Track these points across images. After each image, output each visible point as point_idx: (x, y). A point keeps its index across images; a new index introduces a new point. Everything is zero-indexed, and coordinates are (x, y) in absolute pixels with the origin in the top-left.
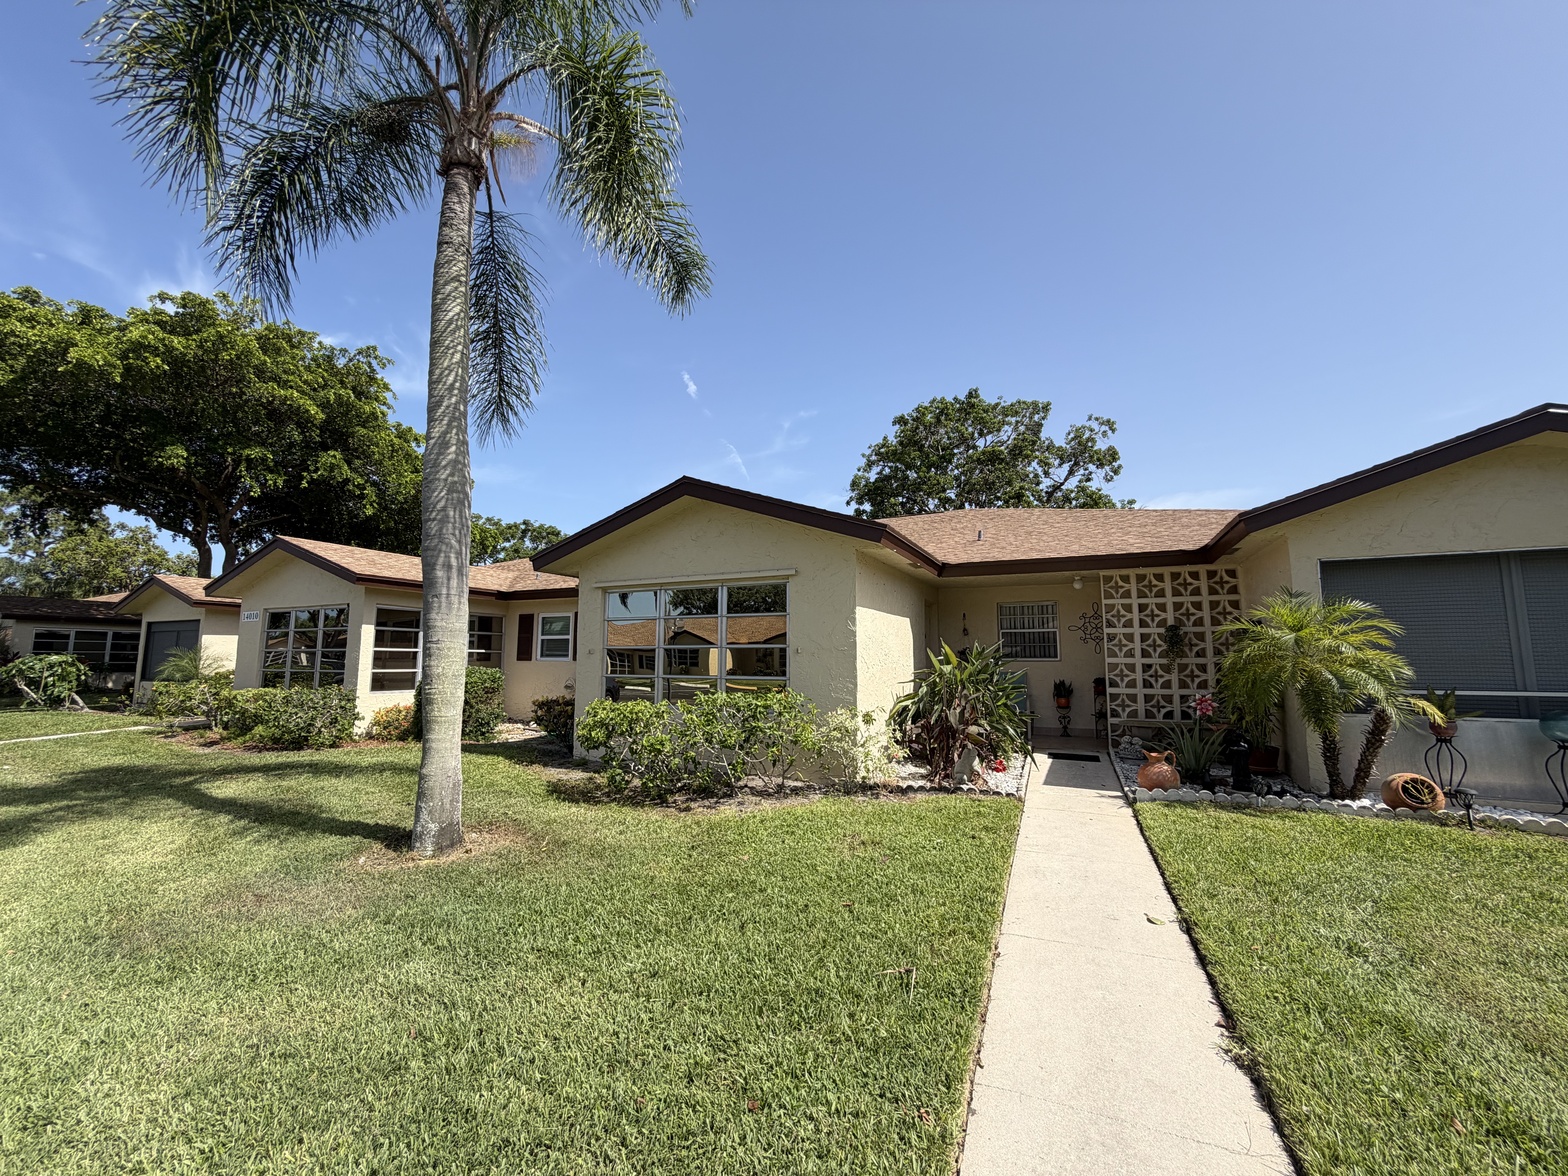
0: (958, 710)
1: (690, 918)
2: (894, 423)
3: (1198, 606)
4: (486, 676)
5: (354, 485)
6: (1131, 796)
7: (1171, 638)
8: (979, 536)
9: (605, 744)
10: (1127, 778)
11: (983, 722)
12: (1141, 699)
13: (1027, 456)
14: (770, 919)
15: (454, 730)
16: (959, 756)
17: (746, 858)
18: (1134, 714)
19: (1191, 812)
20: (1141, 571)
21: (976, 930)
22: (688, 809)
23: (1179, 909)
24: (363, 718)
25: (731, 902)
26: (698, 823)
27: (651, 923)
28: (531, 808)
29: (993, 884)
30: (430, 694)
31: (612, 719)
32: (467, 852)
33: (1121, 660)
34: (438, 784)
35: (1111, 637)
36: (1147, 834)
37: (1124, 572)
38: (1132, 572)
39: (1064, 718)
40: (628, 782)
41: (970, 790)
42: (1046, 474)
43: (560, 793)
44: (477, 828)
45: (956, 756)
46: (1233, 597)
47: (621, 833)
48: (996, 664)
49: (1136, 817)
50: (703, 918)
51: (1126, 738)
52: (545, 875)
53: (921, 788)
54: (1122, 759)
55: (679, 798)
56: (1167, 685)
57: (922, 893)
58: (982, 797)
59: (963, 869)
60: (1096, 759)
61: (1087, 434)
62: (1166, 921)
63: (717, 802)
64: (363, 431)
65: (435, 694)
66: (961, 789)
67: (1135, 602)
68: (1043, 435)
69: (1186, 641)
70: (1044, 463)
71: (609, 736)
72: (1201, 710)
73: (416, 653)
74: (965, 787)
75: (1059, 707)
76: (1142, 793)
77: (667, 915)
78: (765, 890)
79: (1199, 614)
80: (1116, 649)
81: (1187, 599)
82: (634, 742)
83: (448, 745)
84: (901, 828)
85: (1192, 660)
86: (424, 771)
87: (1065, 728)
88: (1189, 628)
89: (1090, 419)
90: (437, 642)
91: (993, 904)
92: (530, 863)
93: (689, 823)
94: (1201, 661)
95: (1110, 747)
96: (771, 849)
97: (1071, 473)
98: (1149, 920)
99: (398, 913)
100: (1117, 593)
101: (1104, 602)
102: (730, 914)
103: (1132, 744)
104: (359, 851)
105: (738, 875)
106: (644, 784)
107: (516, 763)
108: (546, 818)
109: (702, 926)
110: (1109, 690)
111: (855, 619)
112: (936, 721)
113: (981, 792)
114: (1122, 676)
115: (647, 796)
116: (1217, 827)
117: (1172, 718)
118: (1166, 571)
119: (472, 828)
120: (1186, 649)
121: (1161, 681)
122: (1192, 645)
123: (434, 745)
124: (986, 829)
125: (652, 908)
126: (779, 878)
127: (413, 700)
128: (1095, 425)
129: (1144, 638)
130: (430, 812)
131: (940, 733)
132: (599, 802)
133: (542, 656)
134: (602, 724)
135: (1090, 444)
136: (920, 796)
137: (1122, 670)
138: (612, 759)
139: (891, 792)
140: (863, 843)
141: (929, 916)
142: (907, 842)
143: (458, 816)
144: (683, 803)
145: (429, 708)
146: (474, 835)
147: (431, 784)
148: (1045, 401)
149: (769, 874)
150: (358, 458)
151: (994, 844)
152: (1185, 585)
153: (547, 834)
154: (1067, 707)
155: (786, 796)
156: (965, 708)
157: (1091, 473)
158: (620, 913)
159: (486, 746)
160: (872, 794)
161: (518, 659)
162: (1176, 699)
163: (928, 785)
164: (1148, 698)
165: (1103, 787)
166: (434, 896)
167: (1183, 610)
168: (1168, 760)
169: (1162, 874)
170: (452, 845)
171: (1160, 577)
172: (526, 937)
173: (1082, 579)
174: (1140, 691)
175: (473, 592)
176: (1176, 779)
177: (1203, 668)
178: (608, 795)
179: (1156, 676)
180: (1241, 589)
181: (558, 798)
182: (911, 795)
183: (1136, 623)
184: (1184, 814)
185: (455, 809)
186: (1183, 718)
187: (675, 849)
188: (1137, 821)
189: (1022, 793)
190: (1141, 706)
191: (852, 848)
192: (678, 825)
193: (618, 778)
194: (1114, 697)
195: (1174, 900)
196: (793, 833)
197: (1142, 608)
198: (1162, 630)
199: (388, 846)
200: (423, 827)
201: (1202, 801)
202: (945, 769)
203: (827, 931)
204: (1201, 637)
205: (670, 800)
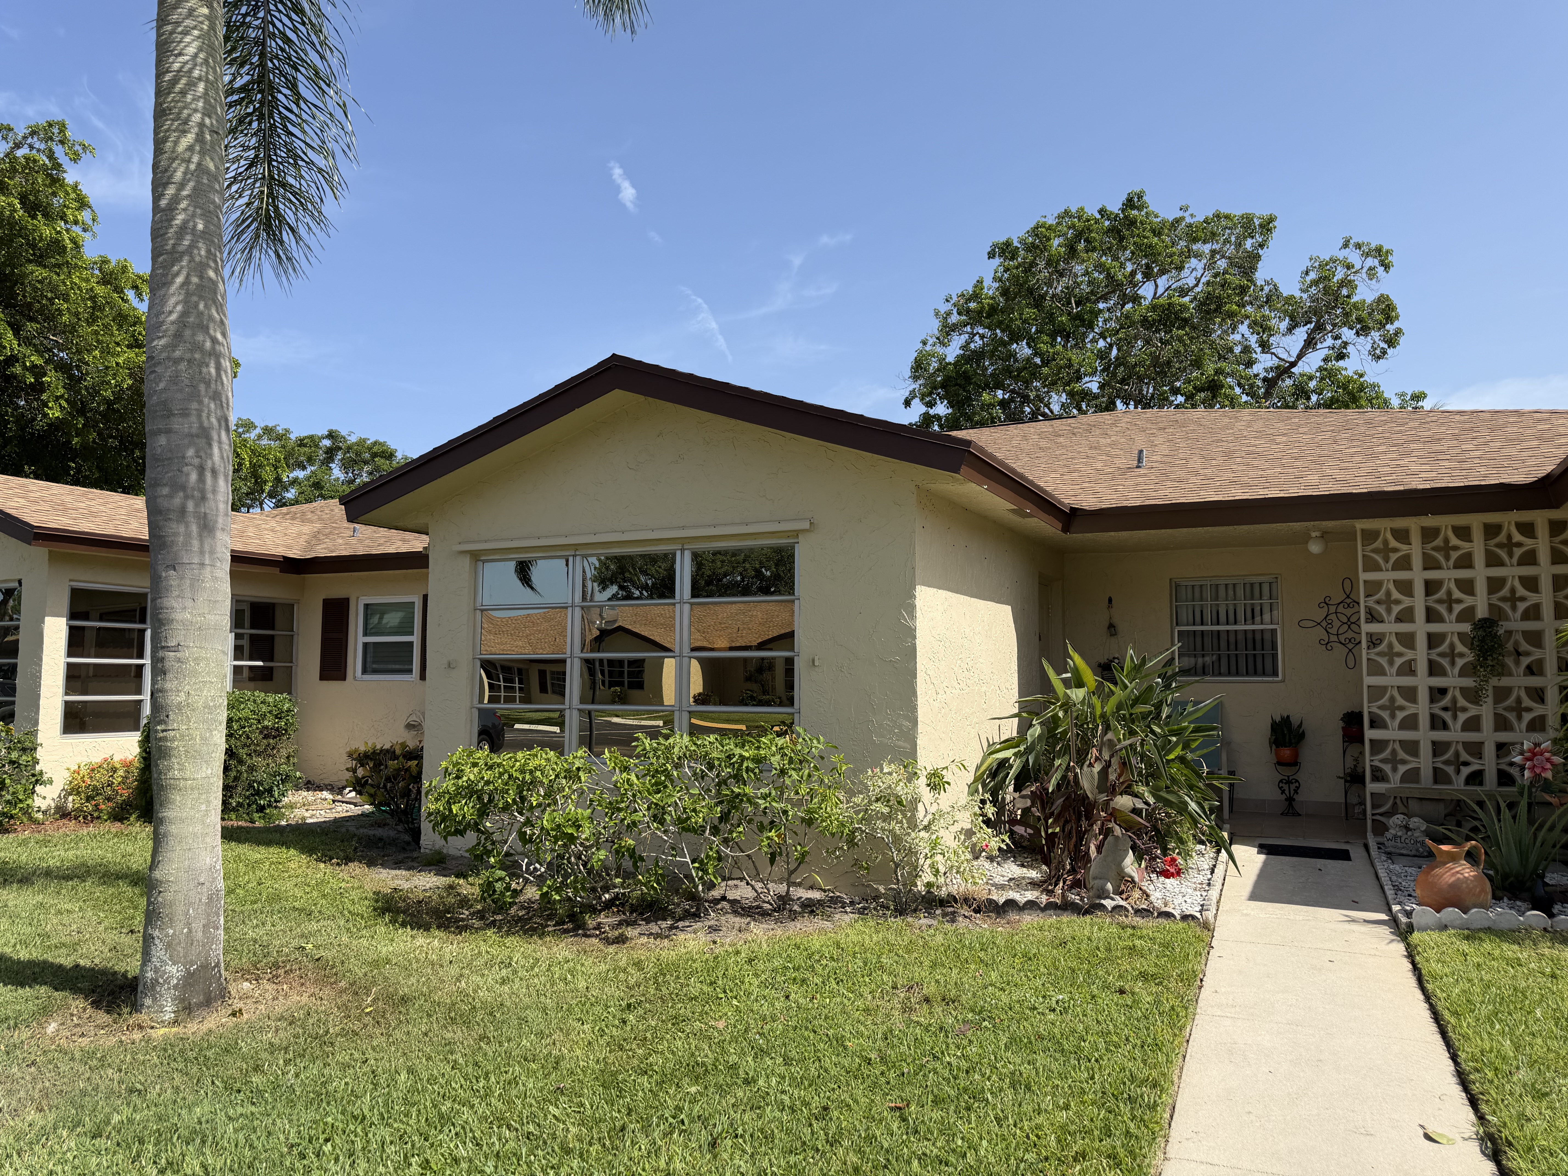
0: (1097, 768)
1: (623, 1129)
2: (991, 255)
3: (1531, 583)
4: (264, 708)
5: (25, 368)
6: (1403, 919)
7: (1483, 640)
8: (1140, 460)
9: (476, 826)
10: (1397, 889)
11: (1141, 789)
12: (1425, 750)
13: (1231, 315)
14: (762, 1130)
15: (208, 802)
16: (1099, 849)
17: (721, 1025)
18: (1413, 776)
19: (1510, 950)
20: (1430, 521)
21: (1121, 1152)
22: (621, 940)
23: (1481, 1118)
24: (51, 782)
25: (694, 1101)
26: (638, 965)
27: (554, 1137)
28: (345, 939)
29: (1154, 1073)
30: (165, 739)
31: (488, 783)
32: (234, 1014)
33: (1391, 680)
34: (181, 897)
35: (1374, 641)
36: (1429, 987)
37: (1400, 523)
38: (1413, 524)
39: (1289, 782)
40: (516, 893)
41: (1117, 908)
42: (1265, 346)
43: (398, 911)
44: (252, 973)
45: (1093, 848)
47: (503, 982)
48: (1167, 687)
49: (1411, 957)
50: (646, 1129)
51: (1398, 819)
52: (370, 1054)
53: (1031, 905)
54: (1390, 855)
55: (606, 920)
56: (1473, 724)
57: (1028, 1088)
58: (1138, 921)
59: (1102, 1045)
60: (1344, 855)
61: (1340, 274)
62: (1458, 1137)
63: (672, 928)
64: (40, 273)
65: (173, 739)
66: (1103, 907)
67: (1418, 576)
68: (1261, 275)
69: (1510, 646)
70: (1261, 327)
71: (483, 813)
72: (1532, 769)
73: (141, 667)
74: (1108, 903)
75: (1280, 763)
76: (1423, 914)
77: (582, 1123)
78: (755, 1081)
79: (1533, 598)
80: (1383, 661)
81: (1512, 572)
82: (528, 823)
83: (198, 828)
84: (994, 975)
85: (1518, 681)
86: (157, 874)
87: (1290, 800)
89: (1346, 245)
90: (177, 648)
91: (1153, 1107)
92: (343, 1033)
93: (622, 964)
94: (1534, 681)
95: (1370, 835)
96: (766, 1009)
97: (1310, 343)
98: (1428, 1137)
99: (116, 1118)
100: (1387, 561)
101: (1364, 576)
102: (692, 1121)
103: (1407, 828)
104: (45, 1012)
105: (707, 1056)
106: (544, 895)
107: (319, 860)
108: (372, 956)
109: (644, 1142)
110: (1370, 734)
111: (913, 607)
112: (1058, 785)
113: (1137, 912)
114: (1393, 708)
115: (550, 917)
116: (1553, 976)
117: (1481, 784)
118: (1476, 521)
119: (243, 973)
120: (1509, 661)
121: (1462, 717)
122: (1519, 654)
123: (173, 829)
124: (1144, 976)
125: (557, 1112)
126: (780, 1060)
127: (137, 750)
128: (1354, 257)
129: (1433, 640)
130: (169, 946)
131: (1065, 807)
132: (466, 928)
133: (365, 671)
134: (471, 791)
135: (1345, 292)
136: (1028, 919)
137: (1392, 699)
138: (489, 853)
139: (977, 911)
140: (927, 1000)
141: (1039, 1127)
142: (1005, 999)
143: (217, 952)
144: (613, 927)
145: (163, 764)
146: (246, 985)
147: (169, 896)
148: (1266, 213)
149: (761, 1053)
150: (31, 319)
151: (1157, 1002)
152: (1510, 545)
153: (374, 983)
154: (1294, 763)
155: (793, 916)
156: (1108, 765)
157: (1345, 344)
158: (501, 1120)
159: (266, 830)
160: (944, 915)
161: (322, 678)
162: (1489, 751)
163: (1044, 899)
164: (1438, 748)
165: (1355, 905)
166: (177, 1090)
167: (1505, 592)
168: (1471, 857)
169: (1454, 1058)
170: (208, 1003)
171: (1463, 533)
172: (337, 1160)
173: (1324, 535)
174: (1424, 735)
175: (238, 558)
176: (1483, 890)
177: (1538, 695)
178: (481, 915)
179: (1453, 709)
181: (393, 921)
182: (1013, 916)
183: (1420, 614)
184: (1497, 953)
185: (212, 939)
186: (1500, 784)
187: (598, 1009)
188: (1414, 964)
189: (1210, 915)
190: (1425, 762)
191: (907, 1009)
192: (603, 967)
193: (498, 886)
194: (1378, 746)
195: (1473, 1102)
196: (804, 981)
197: (1431, 587)
198: (1466, 627)
199: (96, 1004)
200: (156, 970)
201: (1529, 929)
202: (1073, 871)
203: (860, 1151)
204: (1535, 638)
205: (591, 923)
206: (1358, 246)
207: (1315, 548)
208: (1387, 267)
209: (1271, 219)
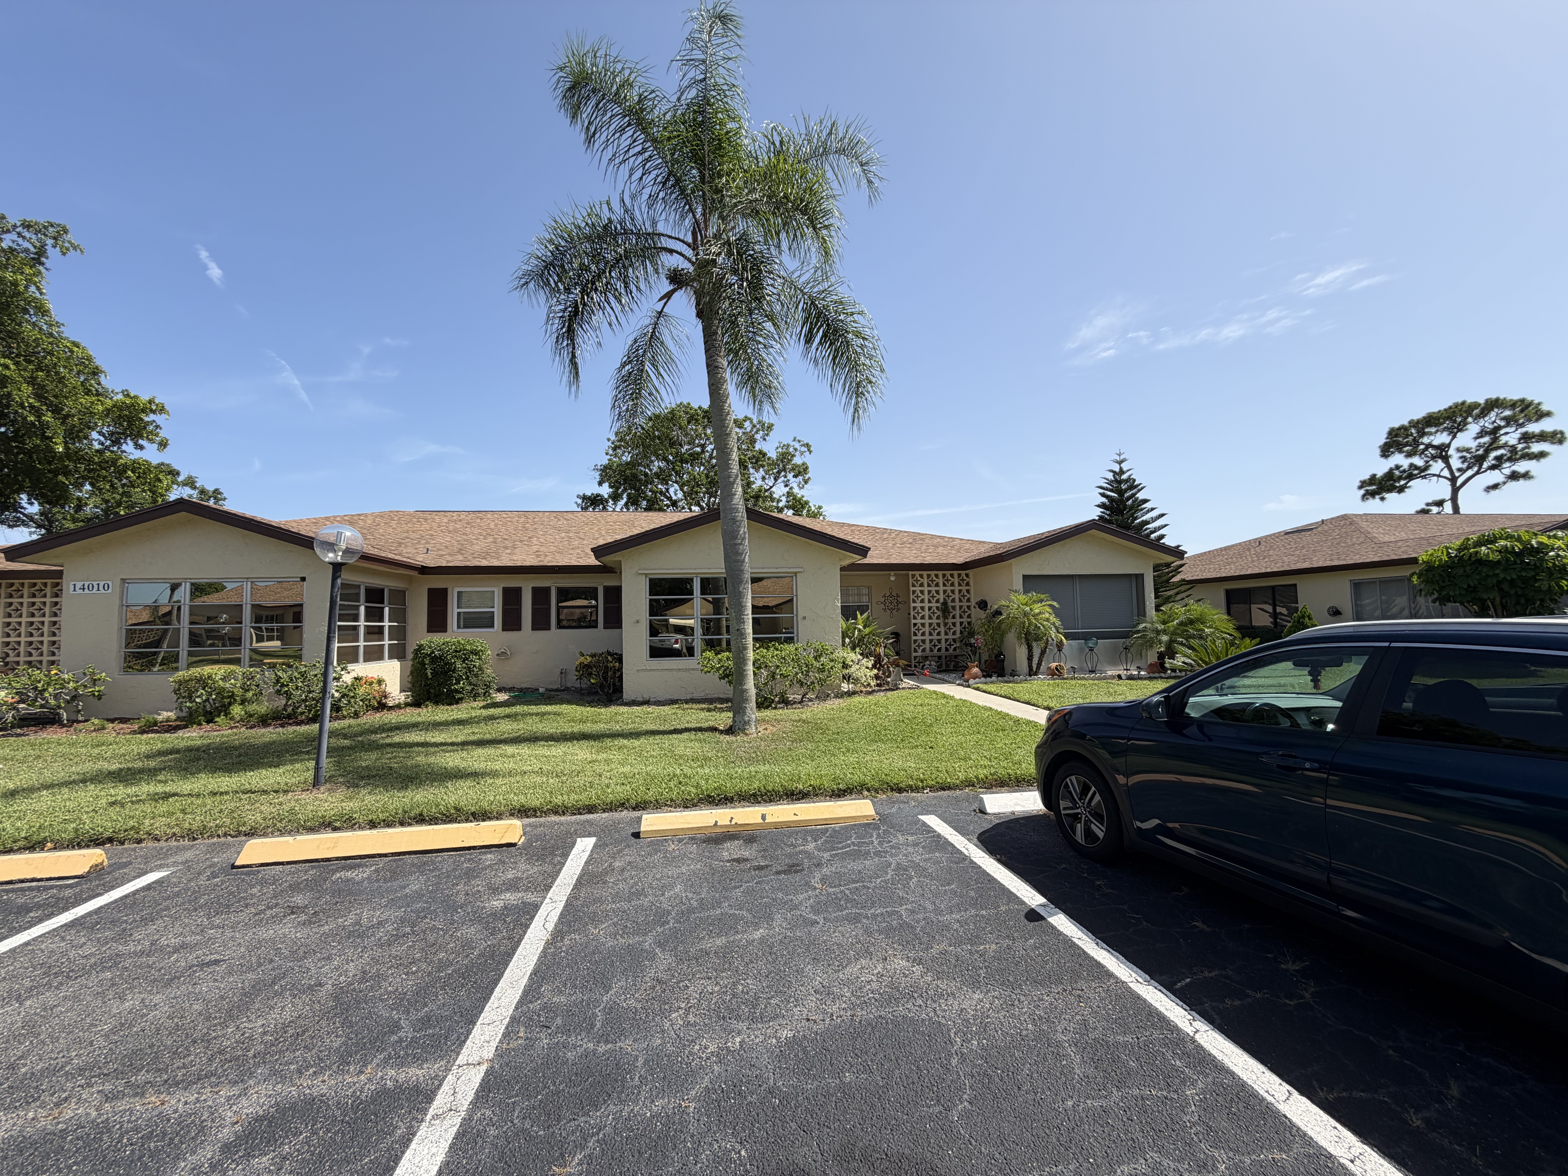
3: (953, 592)
7: (941, 609)
12: (927, 642)
18: (924, 650)
20: (929, 572)
33: (919, 621)
35: (915, 608)
36: (994, 693)
37: (922, 573)
38: (925, 573)
46: (967, 588)
53: (880, 690)
61: (790, 451)
66: (900, 688)
67: (925, 589)
69: (947, 610)
72: (977, 643)
76: (968, 682)
79: (954, 596)
80: (917, 615)
81: (949, 588)
85: (950, 621)
88: (950, 604)
89: (793, 439)
94: (954, 620)
100: (918, 584)
101: (912, 588)
110: (913, 638)
111: (839, 599)
114: (919, 630)
118: (941, 573)
120: (948, 615)
121: (936, 632)
122: (950, 613)
128: (796, 445)
129: (930, 609)
133: (459, 627)
135: (791, 459)
137: (919, 627)
152: (948, 581)
157: (788, 480)
161: (428, 632)
162: (943, 641)
164: (931, 641)
167: (947, 594)
168: (977, 666)
171: (937, 576)
173: (895, 575)
174: (927, 638)
176: (981, 674)
177: (955, 624)
179: (934, 629)
180: (972, 583)
183: (926, 601)
190: (927, 646)
194: (915, 642)
197: (929, 592)
201: (994, 681)
204: (954, 608)
206: (799, 441)
207: (892, 579)
208: (810, 452)
209: (772, 425)
